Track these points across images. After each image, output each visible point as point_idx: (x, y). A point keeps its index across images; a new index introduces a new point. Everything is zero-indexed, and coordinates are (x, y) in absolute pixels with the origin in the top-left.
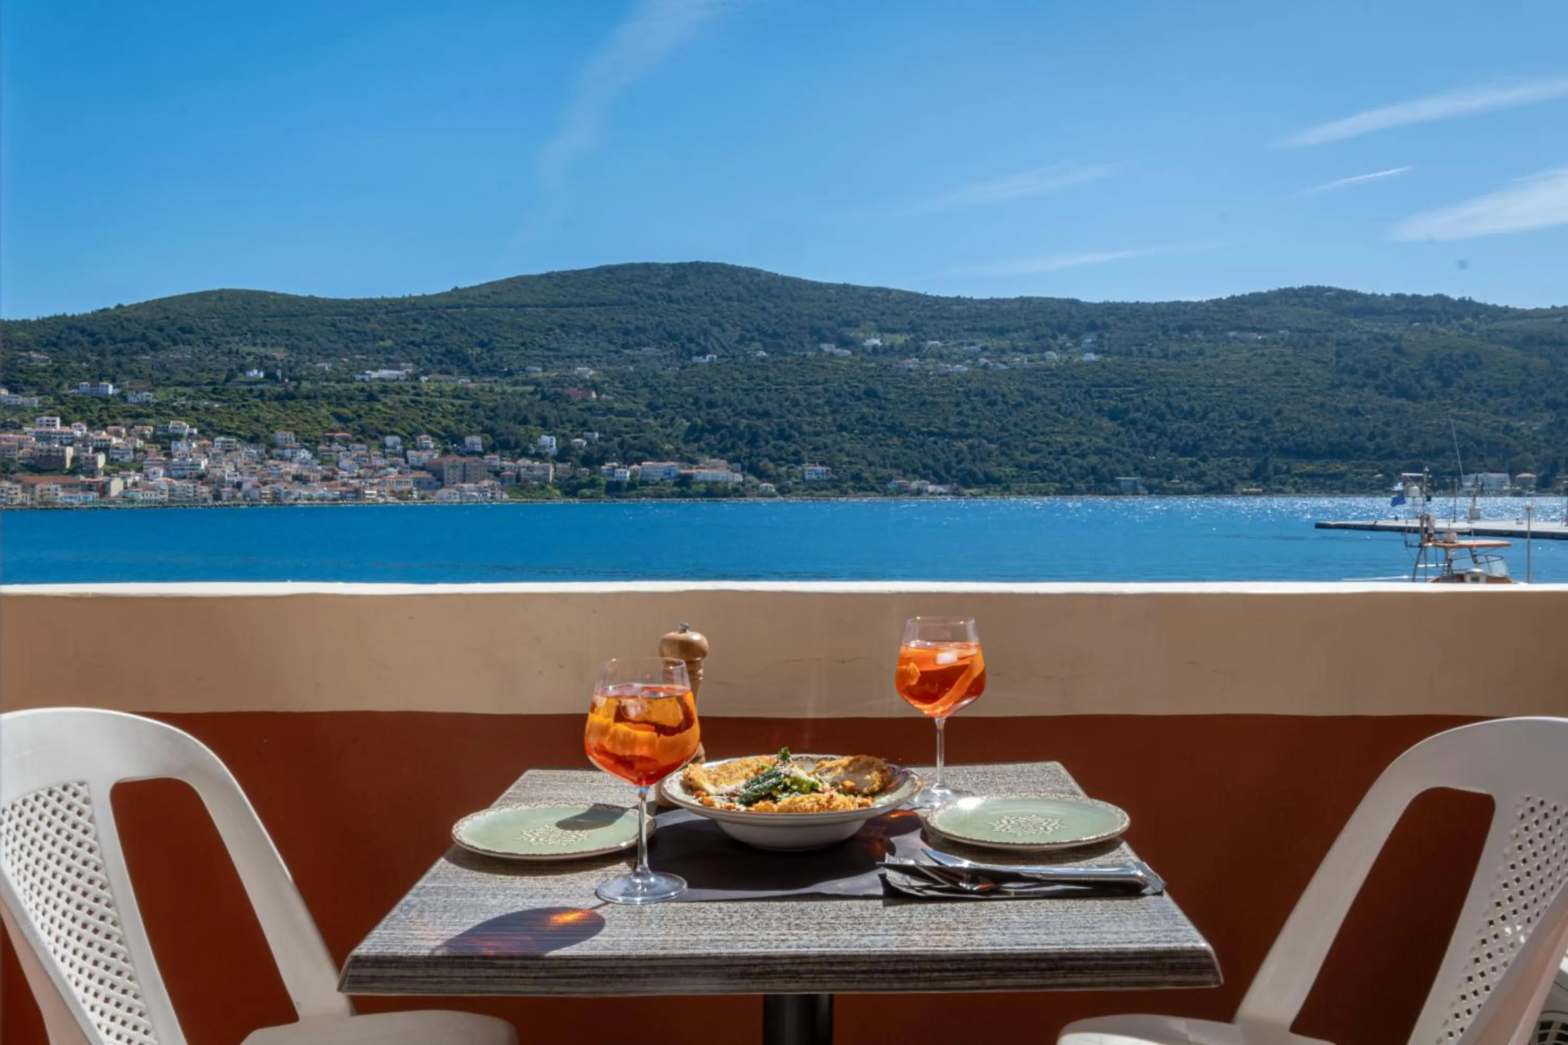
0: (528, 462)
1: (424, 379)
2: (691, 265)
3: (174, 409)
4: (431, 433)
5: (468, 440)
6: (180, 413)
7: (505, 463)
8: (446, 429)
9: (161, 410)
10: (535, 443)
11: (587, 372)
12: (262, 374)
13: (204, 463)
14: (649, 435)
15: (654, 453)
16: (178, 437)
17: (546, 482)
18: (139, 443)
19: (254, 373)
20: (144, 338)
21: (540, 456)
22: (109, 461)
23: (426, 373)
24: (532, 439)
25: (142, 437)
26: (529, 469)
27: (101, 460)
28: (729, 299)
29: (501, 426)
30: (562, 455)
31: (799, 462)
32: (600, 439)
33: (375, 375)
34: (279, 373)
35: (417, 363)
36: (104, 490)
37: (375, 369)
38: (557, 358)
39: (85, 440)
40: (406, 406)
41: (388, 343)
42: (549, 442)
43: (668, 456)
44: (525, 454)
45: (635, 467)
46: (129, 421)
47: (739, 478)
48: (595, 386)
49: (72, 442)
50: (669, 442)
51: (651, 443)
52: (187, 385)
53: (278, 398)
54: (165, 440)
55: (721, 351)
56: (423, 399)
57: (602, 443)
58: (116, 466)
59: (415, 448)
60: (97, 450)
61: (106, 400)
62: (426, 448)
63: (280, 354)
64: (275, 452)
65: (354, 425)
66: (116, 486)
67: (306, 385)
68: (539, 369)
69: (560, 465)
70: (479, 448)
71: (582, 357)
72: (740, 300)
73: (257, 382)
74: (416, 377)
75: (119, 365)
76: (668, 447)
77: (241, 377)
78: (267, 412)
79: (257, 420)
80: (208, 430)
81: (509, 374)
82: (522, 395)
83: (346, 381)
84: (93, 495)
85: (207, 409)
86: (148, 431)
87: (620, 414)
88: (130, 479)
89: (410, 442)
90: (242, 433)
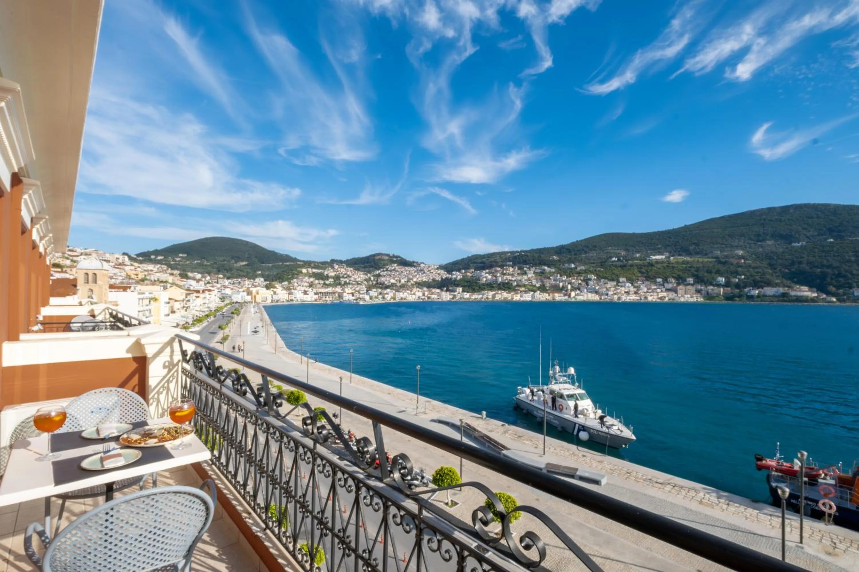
0: (712, 287)
1: (672, 258)
2: (792, 206)
3: (590, 271)
4: (673, 277)
5: (688, 279)
6: (592, 272)
7: (703, 288)
8: (679, 275)
9: (586, 272)
10: (715, 280)
11: (741, 252)
12: (616, 259)
13: (597, 288)
14: (768, 277)
15: (769, 284)
16: (590, 279)
17: (720, 295)
18: (580, 282)
19: (613, 259)
20: (583, 250)
21: (719, 285)
22: (572, 287)
23: (673, 256)
24: (714, 279)
25: (581, 280)
26: (712, 290)
27: (569, 287)
28: (811, 218)
29: (700, 274)
30: (727, 284)
31: (851, 287)
32: (744, 278)
33: (654, 258)
34: (622, 258)
35: (670, 252)
36: (569, 296)
37: (654, 256)
38: (726, 247)
39: (565, 281)
40: (664, 268)
41: (660, 246)
42: (722, 280)
43: (777, 285)
44: (711, 284)
45: (760, 290)
46: (577, 275)
47: (815, 295)
48: (743, 257)
49: (562, 281)
50: (777, 279)
51: (768, 279)
52: (594, 263)
53: (621, 266)
54: (587, 281)
55: (806, 240)
56: (671, 265)
57: (745, 280)
58: (574, 289)
59: (667, 282)
60: (569, 284)
61: (571, 269)
62: (672, 282)
63: (623, 253)
64: (620, 284)
65: (645, 275)
66: (573, 294)
67: (630, 262)
68: (719, 252)
69: (726, 289)
70: (692, 282)
71: (738, 247)
72: (818, 217)
73: (614, 261)
74: (669, 258)
75: (575, 258)
76: (777, 281)
77: (610, 260)
78: (616, 271)
79: (614, 274)
80: (599, 277)
81: (706, 254)
82: (710, 262)
83: (643, 260)
84: (566, 297)
85: (599, 271)
86: (582, 278)
87: (754, 268)
88: (577, 293)
89: (665, 280)
90: (609, 278)
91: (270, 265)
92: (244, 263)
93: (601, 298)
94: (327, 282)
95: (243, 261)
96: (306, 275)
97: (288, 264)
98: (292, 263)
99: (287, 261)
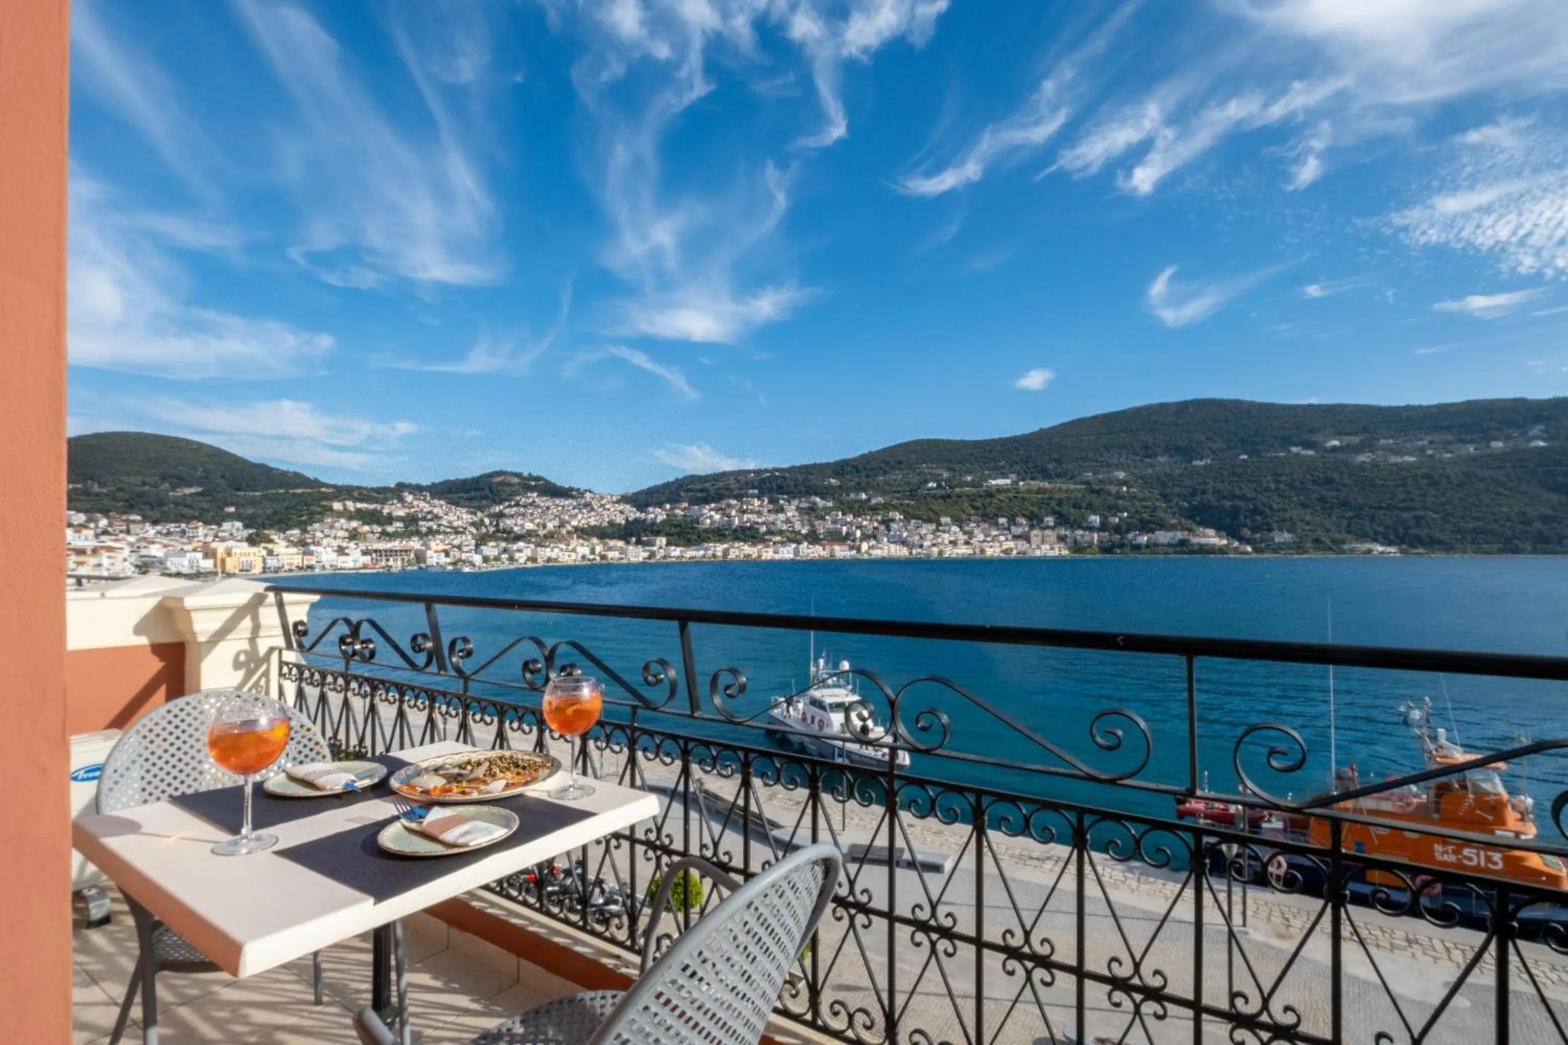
0: (1081, 532)
1: (1021, 483)
2: (1192, 402)
3: (892, 506)
4: (1024, 516)
5: (1046, 519)
6: (895, 508)
7: (1067, 533)
8: (1032, 512)
9: (887, 507)
10: (1086, 520)
11: (1121, 475)
12: (935, 485)
13: (905, 535)
14: (1160, 514)
15: (1163, 526)
16: (893, 520)
17: (1093, 544)
18: (876, 524)
19: (930, 485)
20: (880, 468)
21: (1091, 529)
22: (863, 534)
23: (1023, 480)
24: (1085, 518)
25: (877, 521)
26: (1082, 536)
27: (858, 533)
28: (1218, 421)
29: (1065, 509)
30: (1103, 527)
31: (1270, 530)
32: (1128, 517)
33: (994, 482)
34: (943, 484)
35: (1018, 473)
36: (859, 549)
37: (994, 479)
38: (1102, 466)
39: (851, 523)
40: (1010, 500)
41: (1002, 463)
42: (1095, 519)
43: (1172, 528)
44: (1080, 527)
45: (1150, 535)
46: (871, 513)
47: (1225, 542)
48: (1124, 483)
49: (846, 524)
50: (1173, 518)
51: (1161, 519)
52: (898, 492)
53: (942, 497)
54: (887, 523)
55: (1212, 456)
56: (1019, 495)
57: (1129, 520)
58: (865, 537)
59: (1015, 525)
60: (857, 528)
61: (861, 502)
62: (1021, 525)
63: (946, 475)
64: (941, 528)
65: (980, 512)
66: (865, 546)
67: (957, 490)
68: (1091, 474)
69: (1101, 534)
70: (1052, 524)
71: (1119, 466)
72: (1226, 421)
73: (932, 489)
74: (1017, 483)
75: (868, 483)
76: (1174, 521)
77: (923, 486)
78: (937, 505)
79: (931, 509)
80: (908, 517)
81: (1072, 478)
82: (1079, 491)
83: (978, 487)
84: (854, 552)
85: (908, 505)
86: (879, 518)
87: (1140, 500)
88: (871, 544)
89: (1012, 521)
90: (925, 518)
91: (258, 494)
92: (193, 490)
93: (911, 553)
94: (390, 529)
95: (190, 485)
96: (340, 515)
97: (299, 491)
98: (309, 491)
99: (297, 487)
